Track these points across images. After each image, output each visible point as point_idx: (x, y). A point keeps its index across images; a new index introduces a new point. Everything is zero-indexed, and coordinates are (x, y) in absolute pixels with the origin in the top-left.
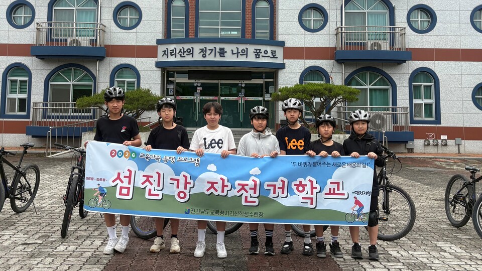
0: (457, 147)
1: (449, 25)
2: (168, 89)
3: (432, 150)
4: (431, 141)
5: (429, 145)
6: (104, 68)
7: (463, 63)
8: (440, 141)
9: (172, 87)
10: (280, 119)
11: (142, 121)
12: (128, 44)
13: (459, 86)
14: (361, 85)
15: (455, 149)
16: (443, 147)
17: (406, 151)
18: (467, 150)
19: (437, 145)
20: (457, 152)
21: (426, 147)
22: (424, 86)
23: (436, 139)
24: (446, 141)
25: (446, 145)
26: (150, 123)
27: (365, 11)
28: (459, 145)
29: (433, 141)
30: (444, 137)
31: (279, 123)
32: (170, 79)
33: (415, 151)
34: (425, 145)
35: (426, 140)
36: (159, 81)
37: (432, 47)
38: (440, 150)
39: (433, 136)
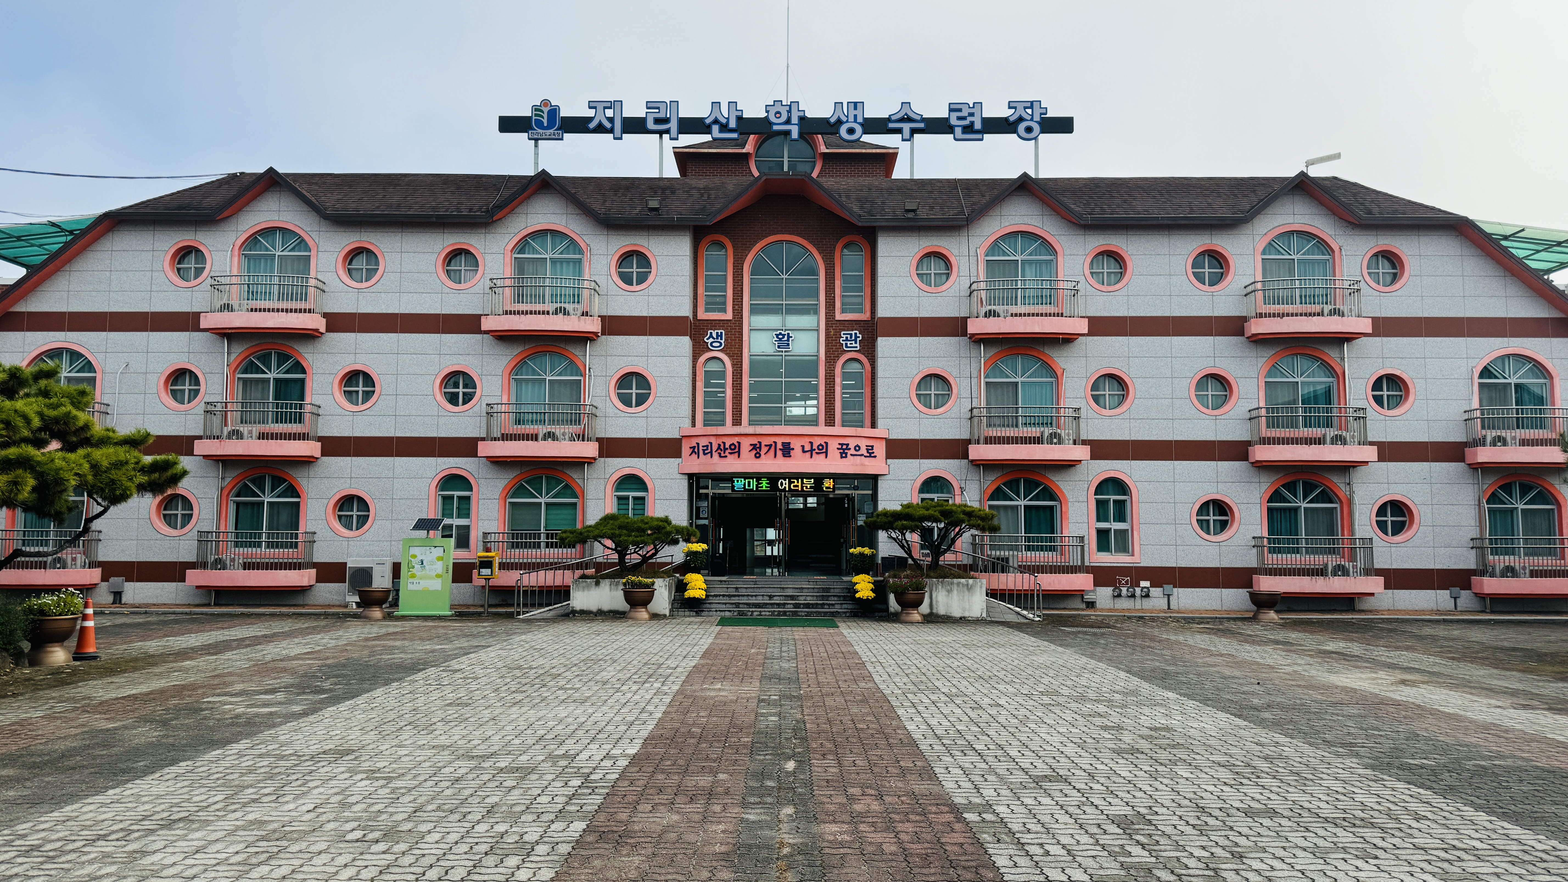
0: (1166, 599)
1: (1155, 401)
2: (698, 509)
3: (1124, 604)
4: (1124, 590)
5: (1119, 596)
6: (595, 476)
7: (1176, 462)
8: (1138, 590)
9: (706, 504)
10: (880, 557)
11: (659, 560)
12: (634, 436)
13: (1170, 501)
14: (1011, 500)
15: (1162, 603)
16: (1144, 600)
17: (1084, 606)
18: (1182, 606)
19: (1133, 596)
20: (1166, 607)
21: (1117, 600)
22: (1114, 501)
23: (1132, 586)
24: (1149, 591)
25: (1148, 596)
26: (672, 563)
27: (1019, 380)
28: (1169, 596)
29: (1128, 590)
30: (1145, 584)
31: (880, 562)
32: (702, 491)
33: (1098, 605)
34: (1114, 596)
35: (1116, 587)
36: (685, 496)
37: (1126, 437)
38: (1138, 604)
39: (1127, 582)
